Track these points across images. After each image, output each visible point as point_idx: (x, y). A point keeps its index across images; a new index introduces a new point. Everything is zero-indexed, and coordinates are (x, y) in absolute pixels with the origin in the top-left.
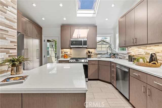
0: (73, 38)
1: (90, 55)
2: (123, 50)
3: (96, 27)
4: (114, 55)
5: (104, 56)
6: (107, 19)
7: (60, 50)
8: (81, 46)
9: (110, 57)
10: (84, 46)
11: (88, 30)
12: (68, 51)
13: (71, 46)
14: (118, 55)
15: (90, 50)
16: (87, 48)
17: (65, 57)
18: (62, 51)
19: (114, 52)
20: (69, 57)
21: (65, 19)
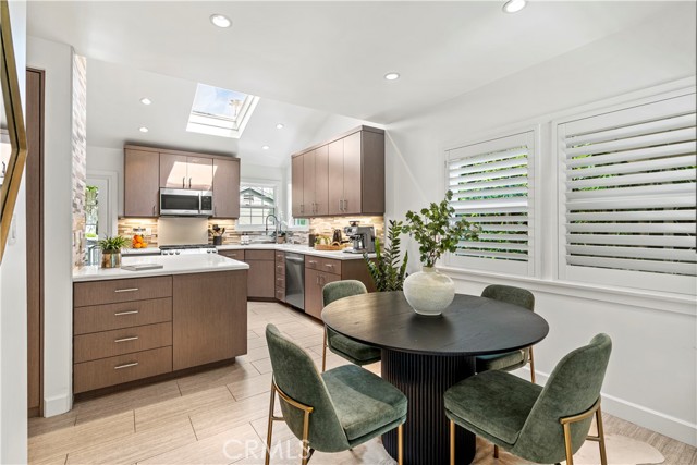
0: (167, 186)
1: (220, 237)
2: (303, 223)
3: (238, 160)
4: (283, 236)
5: (258, 239)
6: (266, 148)
7: (116, 224)
8: (196, 212)
9: (274, 242)
10: (204, 212)
11: (215, 167)
12: (147, 226)
13: (162, 211)
14: (291, 234)
15: (221, 223)
16: (210, 217)
17: (139, 245)
18: (119, 226)
19: (283, 230)
20: (150, 243)
21: (144, 130)
